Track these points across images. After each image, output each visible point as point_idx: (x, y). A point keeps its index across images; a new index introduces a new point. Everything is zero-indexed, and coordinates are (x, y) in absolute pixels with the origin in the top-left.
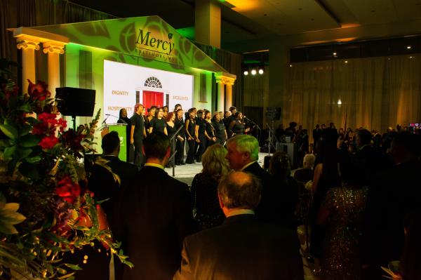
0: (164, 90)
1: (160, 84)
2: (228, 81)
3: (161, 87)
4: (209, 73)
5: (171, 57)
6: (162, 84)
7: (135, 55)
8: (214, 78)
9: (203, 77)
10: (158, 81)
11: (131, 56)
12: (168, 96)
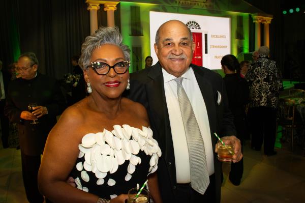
0: (203, 31)
1: (199, 26)
2: (265, 21)
3: (200, 28)
4: (246, 15)
5: (208, 4)
6: (201, 26)
7: (176, 5)
8: (251, 19)
9: (240, 19)
10: (197, 24)
11: (172, 6)
12: (206, 35)
